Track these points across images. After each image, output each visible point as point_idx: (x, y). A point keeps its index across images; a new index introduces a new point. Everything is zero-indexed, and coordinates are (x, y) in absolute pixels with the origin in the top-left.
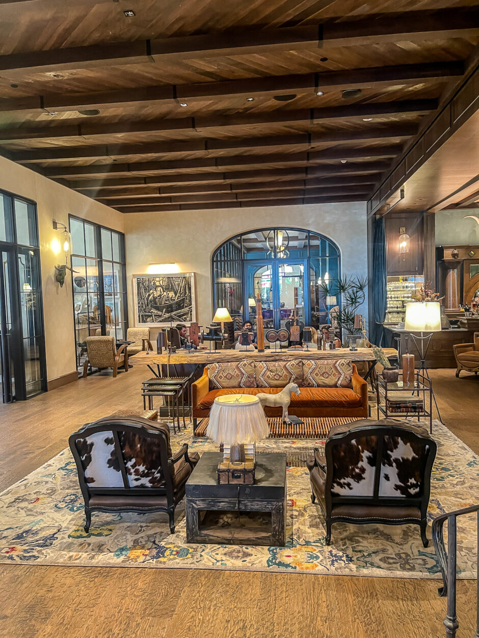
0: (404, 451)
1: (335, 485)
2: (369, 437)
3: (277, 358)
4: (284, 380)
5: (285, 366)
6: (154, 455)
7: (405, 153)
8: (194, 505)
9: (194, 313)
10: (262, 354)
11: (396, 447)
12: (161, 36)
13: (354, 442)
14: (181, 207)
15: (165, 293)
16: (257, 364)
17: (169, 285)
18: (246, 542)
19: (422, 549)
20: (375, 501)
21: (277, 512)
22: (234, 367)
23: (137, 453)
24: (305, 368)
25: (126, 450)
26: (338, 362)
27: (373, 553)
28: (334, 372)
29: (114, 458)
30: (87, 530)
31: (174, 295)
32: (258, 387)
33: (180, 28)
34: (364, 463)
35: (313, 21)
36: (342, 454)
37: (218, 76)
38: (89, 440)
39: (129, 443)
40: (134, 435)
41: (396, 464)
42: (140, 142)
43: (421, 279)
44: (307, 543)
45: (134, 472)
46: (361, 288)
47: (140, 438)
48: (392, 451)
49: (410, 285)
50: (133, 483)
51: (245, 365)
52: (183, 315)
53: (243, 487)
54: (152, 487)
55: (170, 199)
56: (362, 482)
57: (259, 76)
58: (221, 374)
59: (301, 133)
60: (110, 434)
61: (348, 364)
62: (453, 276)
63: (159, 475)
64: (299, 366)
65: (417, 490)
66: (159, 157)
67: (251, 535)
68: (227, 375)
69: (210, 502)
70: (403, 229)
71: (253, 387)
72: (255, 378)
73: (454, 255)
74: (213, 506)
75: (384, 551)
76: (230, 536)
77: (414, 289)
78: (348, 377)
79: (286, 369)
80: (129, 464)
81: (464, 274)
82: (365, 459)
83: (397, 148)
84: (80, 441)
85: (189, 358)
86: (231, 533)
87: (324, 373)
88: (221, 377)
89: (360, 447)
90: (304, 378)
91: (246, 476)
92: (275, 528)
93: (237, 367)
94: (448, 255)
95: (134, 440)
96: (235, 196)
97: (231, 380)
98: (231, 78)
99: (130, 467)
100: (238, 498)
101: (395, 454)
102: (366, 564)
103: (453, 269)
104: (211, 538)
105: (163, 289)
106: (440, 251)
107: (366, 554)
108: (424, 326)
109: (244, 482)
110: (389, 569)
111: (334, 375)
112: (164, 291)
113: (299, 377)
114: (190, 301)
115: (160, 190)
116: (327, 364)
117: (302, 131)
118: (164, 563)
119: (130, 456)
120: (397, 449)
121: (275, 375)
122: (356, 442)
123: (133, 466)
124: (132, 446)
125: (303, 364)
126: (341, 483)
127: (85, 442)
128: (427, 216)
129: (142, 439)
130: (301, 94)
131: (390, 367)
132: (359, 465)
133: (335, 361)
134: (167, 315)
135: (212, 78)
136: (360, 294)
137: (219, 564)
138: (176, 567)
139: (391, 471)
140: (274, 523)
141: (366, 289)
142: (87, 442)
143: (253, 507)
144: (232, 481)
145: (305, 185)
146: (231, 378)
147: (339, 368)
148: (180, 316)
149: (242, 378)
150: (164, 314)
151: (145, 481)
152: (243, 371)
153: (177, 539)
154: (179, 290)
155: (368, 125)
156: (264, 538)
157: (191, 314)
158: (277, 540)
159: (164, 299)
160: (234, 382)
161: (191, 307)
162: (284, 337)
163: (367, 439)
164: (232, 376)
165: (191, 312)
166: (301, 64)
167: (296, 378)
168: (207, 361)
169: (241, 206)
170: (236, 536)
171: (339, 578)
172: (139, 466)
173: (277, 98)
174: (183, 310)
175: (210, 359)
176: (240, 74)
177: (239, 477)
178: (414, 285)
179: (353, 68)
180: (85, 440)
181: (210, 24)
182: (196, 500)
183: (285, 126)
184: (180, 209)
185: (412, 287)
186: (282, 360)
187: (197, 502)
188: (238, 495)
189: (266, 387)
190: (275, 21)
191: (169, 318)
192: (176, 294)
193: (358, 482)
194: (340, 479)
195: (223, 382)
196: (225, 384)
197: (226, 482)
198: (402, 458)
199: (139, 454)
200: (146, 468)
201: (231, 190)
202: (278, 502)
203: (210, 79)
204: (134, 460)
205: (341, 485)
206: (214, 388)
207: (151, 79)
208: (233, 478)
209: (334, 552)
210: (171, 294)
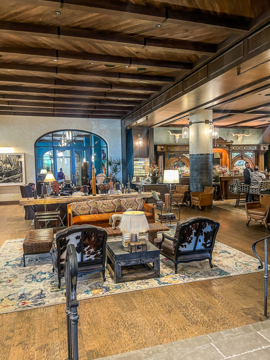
0: (208, 229)
1: (180, 246)
2: (196, 224)
3: (105, 198)
4: (112, 209)
5: (112, 202)
6: (100, 242)
7: (151, 99)
8: (119, 264)
9: (24, 177)
10: (95, 197)
11: (205, 227)
12: (67, 26)
13: (190, 226)
14: (15, 114)
15: (4, 165)
16: (97, 201)
17: (7, 161)
18: (144, 278)
19: (211, 269)
20: (194, 252)
21: (157, 262)
22: (85, 204)
23: (92, 242)
24: (121, 203)
25: (87, 241)
26: (137, 199)
27: (196, 273)
28: (135, 203)
29: (79, 246)
30: (59, 287)
31: (10, 166)
32: (99, 213)
33: (79, 25)
34: (193, 236)
35: (143, 36)
36: (186, 232)
37: (83, 50)
38: (67, 238)
39: (88, 238)
40: (92, 233)
41: (204, 234)
42: (15, 75)
43: (147, 160)
44: (168, 275)
45: (88, 253)
46: (119, 164)
47: (94, 235)
48: (204, 229)
49: (142, 163)
50: (85, 259)
51: (91, 202)
52: (17, 178)
53: (143, 252)
54: (95, 260)
55: (11, 108)
56: (191, 243)
57: (104, 54)
58: (78, 208)
59: (108, 83)
60: (79, 234)
61: (141, 199)
62: (161, 158)
63: (100, 252)
64: (119, 201)
65: (210, 245)
66: (20, 84)
67: (145, 275)
68: (82, 208)
69: (127, 262)
70: (139, 135)
71: (97, 214)
72: (97, 209)
73: (162, 149)
74: (129, 264)
75: (198, 272)
76: (136, 277)
77: (144, 165)
78: (142, 205)
79: (113, 203)
80: (85, 249)
81: (165, 158)
82: (193, 234)
83: (147, 96)
84: (62, 239)
85: (57, 200)
86: (136, 275)
87: (131, 204)
88: (78, 210)
89: (192, 228)
90: (122, 207)
91: (143, 247)
92: (156, 269)
93: (87, 204)
94: (159, 148)
95: (91, 236)
96: (53, 110)
97: (84, 211)
98: (89, 52)
99: (86, 250)
100: (140, 258)
101: (204, 230)
102: (196, 277)
103: (161, 155)
104: (127, 279)
105: (3, 162)
106: (156, 147)
107: (193, 274)
108: (173, 181)
109: (142, 250)
110: (205, 277)
111: (135, 205)
112: (3, 164)
113: (119, 207)
114: (21, 170)
115: (8, 103)
116: (132, 200)
117: (108, 82)
118: (114, 292)
119: (87, 244)
120: (206, 228)
121: (107, 207)
122: (191, 226)
123: (87, 250)
124: (90, 239)
125: (120, 201)
126: (182, 245)
127: (65, 239)
128: (150, 129)
129: (95, 235)
130: (118, 66)
131: (159, 200)
132: (191, 237)
133: (135, 198)
134: (6, 179)
135: (79, 50)
136: (118, 167)
137: (138, 288)
138: (120, 293)
139: (202, 238)
140: (156, 267)
141: (121, 165)
142: (66, 239)
143: (146, 261)
144: (137, 250)
145: (95, 109)
146: (84, 210)
147: (137, 201)
148: (14, 179)
149: (90, 209)
150: (4, 178)
151: (92, 257)
152: (91, 206)
153: (110, 282)
154: (14, 163)
155: (140, 84)
156: (151, 275)
157: (22, 178)
158: (157, 275)
159: (4, 169)
160: (87, 212)
161: (22, 174)
162: (108, 187)
163: (195, 225)
164: (85, 209)
165: (22, 176)
166: (126, 53)
167: (118, 207)
168: (67, 201)
169: (53, 116)
170: (139, 276)
171: (190, 283)
172: (91, 249)
173: (106, 65)
174: (16, 175)
175: (69, 200)
176: (95, 51)
177: (140, 248)
178: (144, 163)
179: (148, 58)
180: (65, 238)
181: (95, 26)
182: (121, 262)
183: (103, 79)
184: (15, 115)
185: (143, 164)
186: (107, 199)
187: (121, 263)
188: (140, 257)
189: (103, 213)
190: (126, 32)
191: (7, 180)
192: (11, 165)
193: (189, 244)
194: (182, 244)
195: (80, 212)
196: (81, 213)
197: (134, 251)
198: (207, 232)
199: (93, 243)
200: (94, 250)
201: (54, 107)
202: (157, 257)
203: (78, 51)
204: (89, 246)
205: (182, 246)
206: (75, 216)
207: (46, 45)
208: (138, 249)
209: (181, 275)
210: (9, 166)
